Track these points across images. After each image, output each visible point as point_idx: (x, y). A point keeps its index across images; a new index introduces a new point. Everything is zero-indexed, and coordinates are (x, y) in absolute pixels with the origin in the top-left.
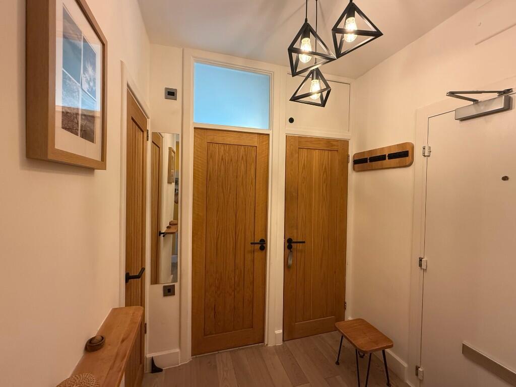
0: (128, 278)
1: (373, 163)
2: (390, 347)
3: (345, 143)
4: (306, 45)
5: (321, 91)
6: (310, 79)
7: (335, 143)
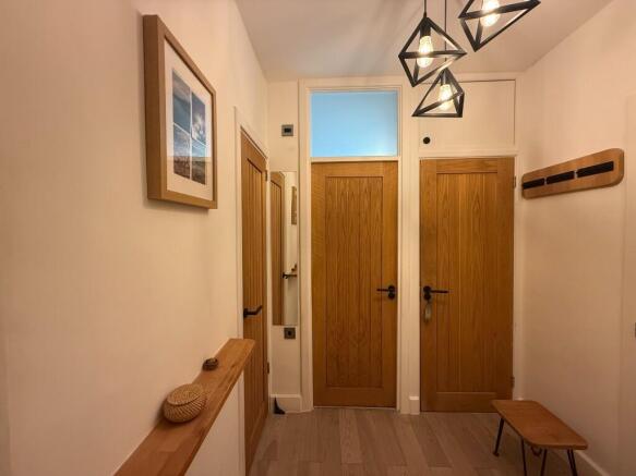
0: (246, 313)
1: (554, 184)
2: (584, 448)
3: (508, 162)
4: (425, 45)
5: (454, 97)
6: (438, 85)
7: (490, 163)
